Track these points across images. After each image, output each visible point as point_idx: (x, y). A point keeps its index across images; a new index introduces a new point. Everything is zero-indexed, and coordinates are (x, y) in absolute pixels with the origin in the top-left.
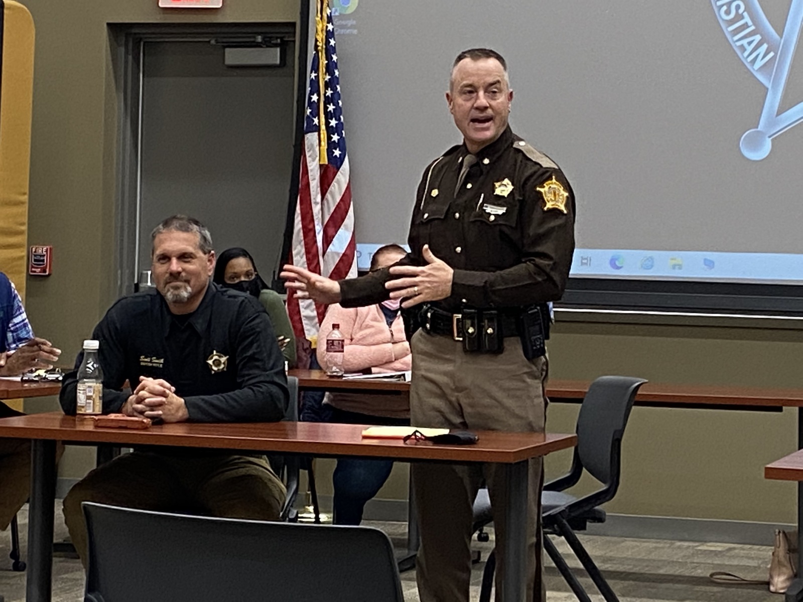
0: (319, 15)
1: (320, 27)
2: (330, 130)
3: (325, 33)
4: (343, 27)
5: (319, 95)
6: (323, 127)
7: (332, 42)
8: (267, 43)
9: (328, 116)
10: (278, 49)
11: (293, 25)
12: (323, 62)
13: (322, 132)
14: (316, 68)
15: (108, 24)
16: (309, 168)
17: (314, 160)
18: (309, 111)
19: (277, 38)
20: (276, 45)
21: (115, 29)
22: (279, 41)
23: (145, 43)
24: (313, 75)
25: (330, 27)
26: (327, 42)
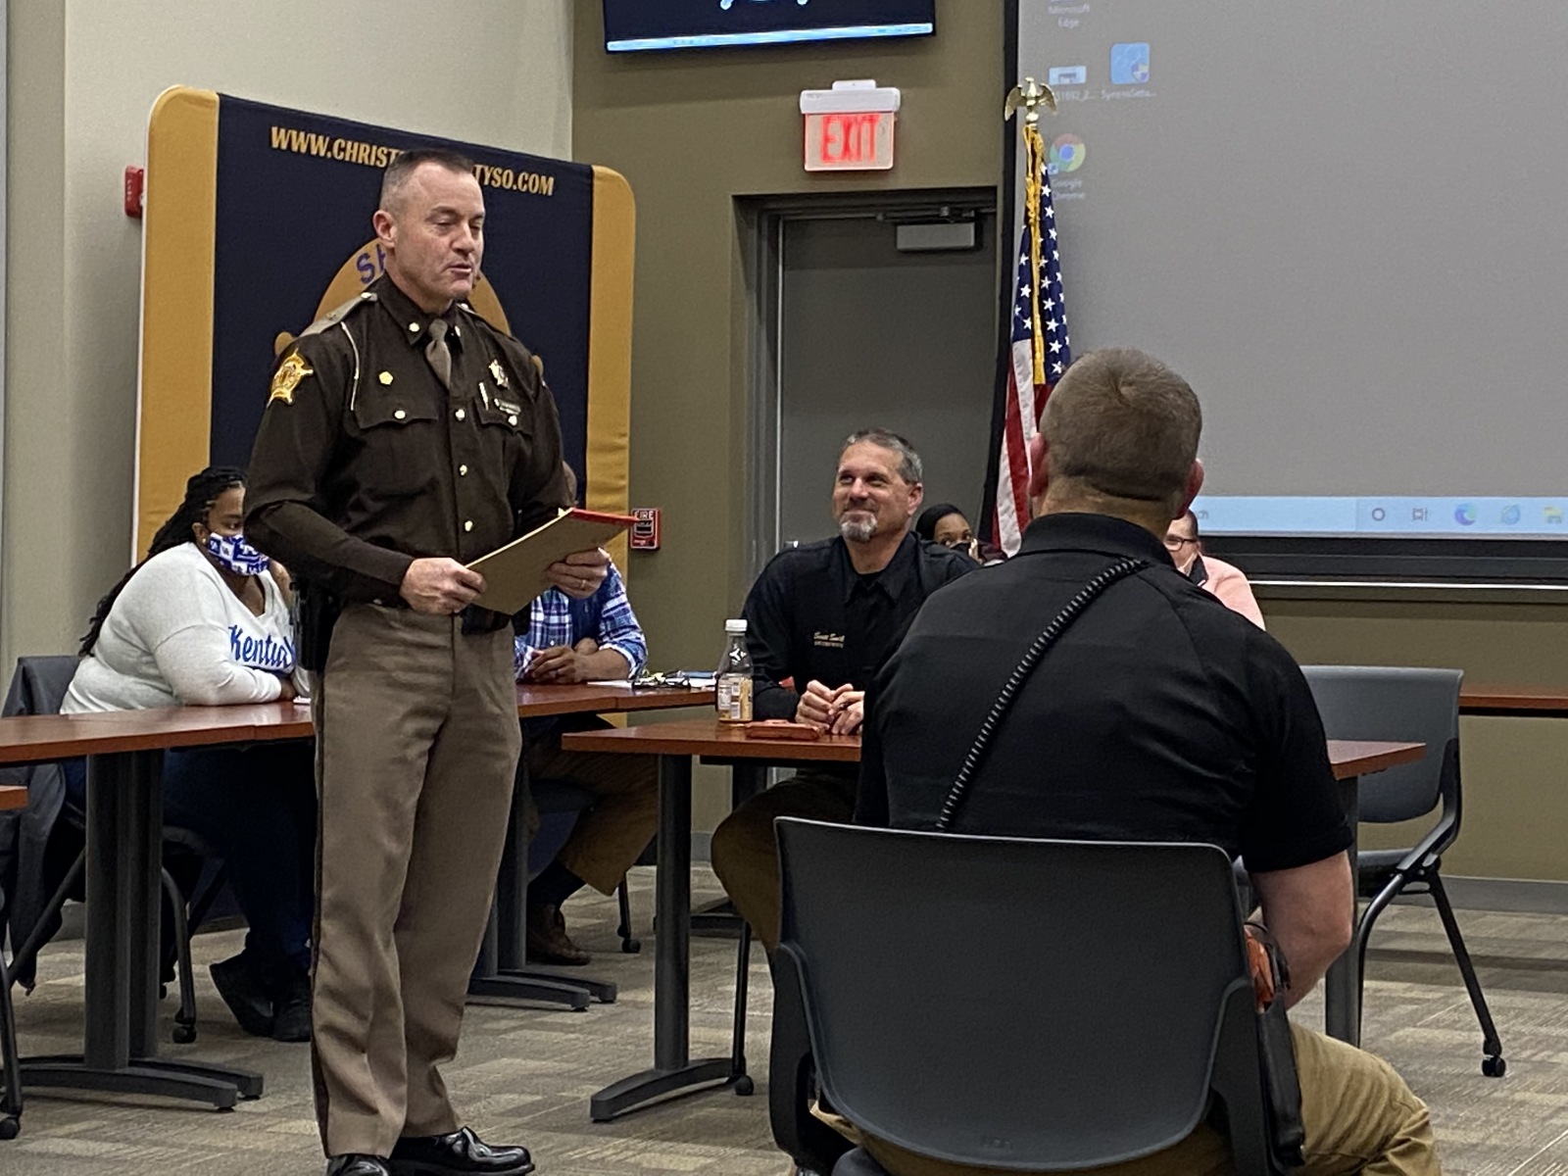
0: (1031, 174)
1: (1031, 191)
2: (1049, 337)
3: (1038, 198)
4: (1062, 190)
5: (1031, 287)
6: (1038, 332)
7: (1049, 212)
8: (956, 217)
9: (1045, 316)
10: (972, 226)
11: (994, 189)
12: (1037, 240)
13: (1036, 339)
14: (1026, 249)
15: (736, 198)
16: (1019, 391)
17: (1025, 379)
18: (1018, 310)
19: (971, 210)
20: (969, 220)
21: (746, 204)
22: (973, 214)
23: (785, 223)
24: (1024, 259)
25: (1046, 191)
26: (1042, 213)
